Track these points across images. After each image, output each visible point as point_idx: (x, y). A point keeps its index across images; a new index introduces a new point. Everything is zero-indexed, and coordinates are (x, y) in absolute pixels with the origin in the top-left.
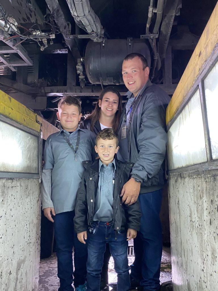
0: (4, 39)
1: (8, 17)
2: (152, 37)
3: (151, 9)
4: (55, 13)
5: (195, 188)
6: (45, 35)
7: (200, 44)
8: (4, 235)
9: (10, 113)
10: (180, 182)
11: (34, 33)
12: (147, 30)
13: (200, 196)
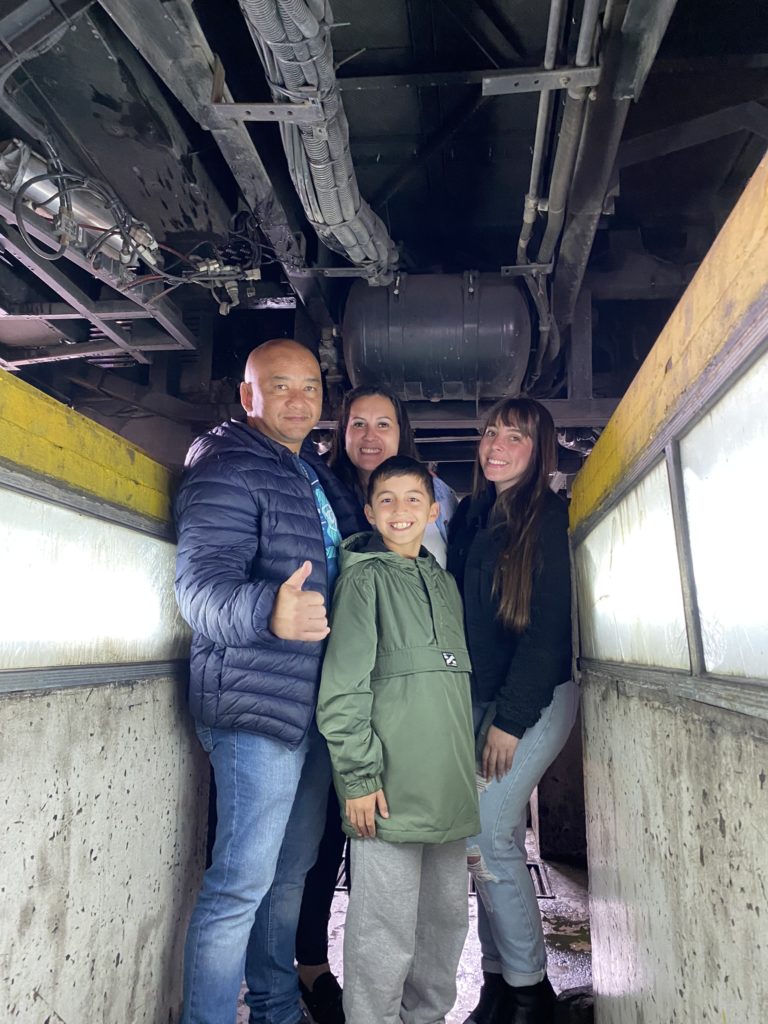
0: (120, 284)
1: (133, 230)
2: (534, 271)
3: (530, 203)
4: (262, 209)
5: (659, 738)
6: (232, 273)
7: (668, 338)
8: (104, 851)
9: (131, 496)
10: (616, 703)
11: (203, 269)
12: (521, 254)
13: (673, 766)
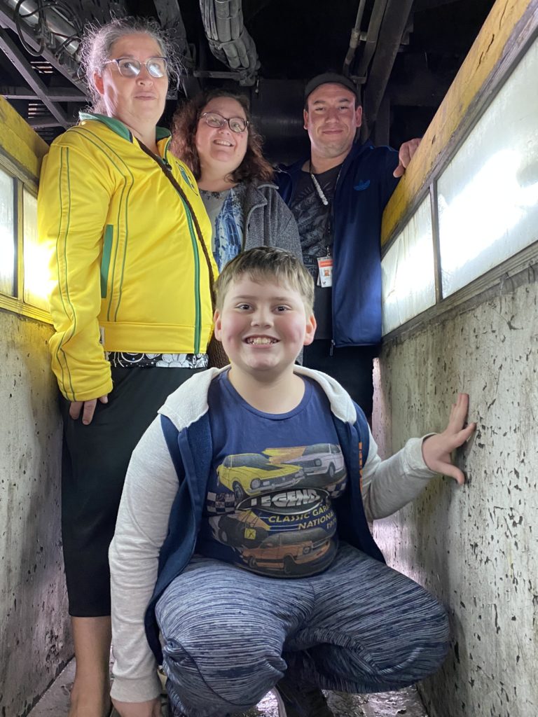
3: (355, 34)
5: (418, 352)
10: (396, 351)
12: (346, 68)
13: (424, 360)
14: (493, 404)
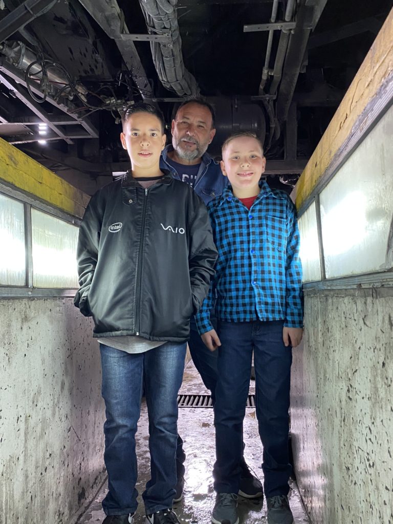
0: (68, 111)
1: (77, 86)
2: (267, 98)
3: (265, 71)
4: (134, 70)
6: (121, 103)
7: (316, 153)
11: (108, 102)
12: (261, 91)
14: (356, 371)
